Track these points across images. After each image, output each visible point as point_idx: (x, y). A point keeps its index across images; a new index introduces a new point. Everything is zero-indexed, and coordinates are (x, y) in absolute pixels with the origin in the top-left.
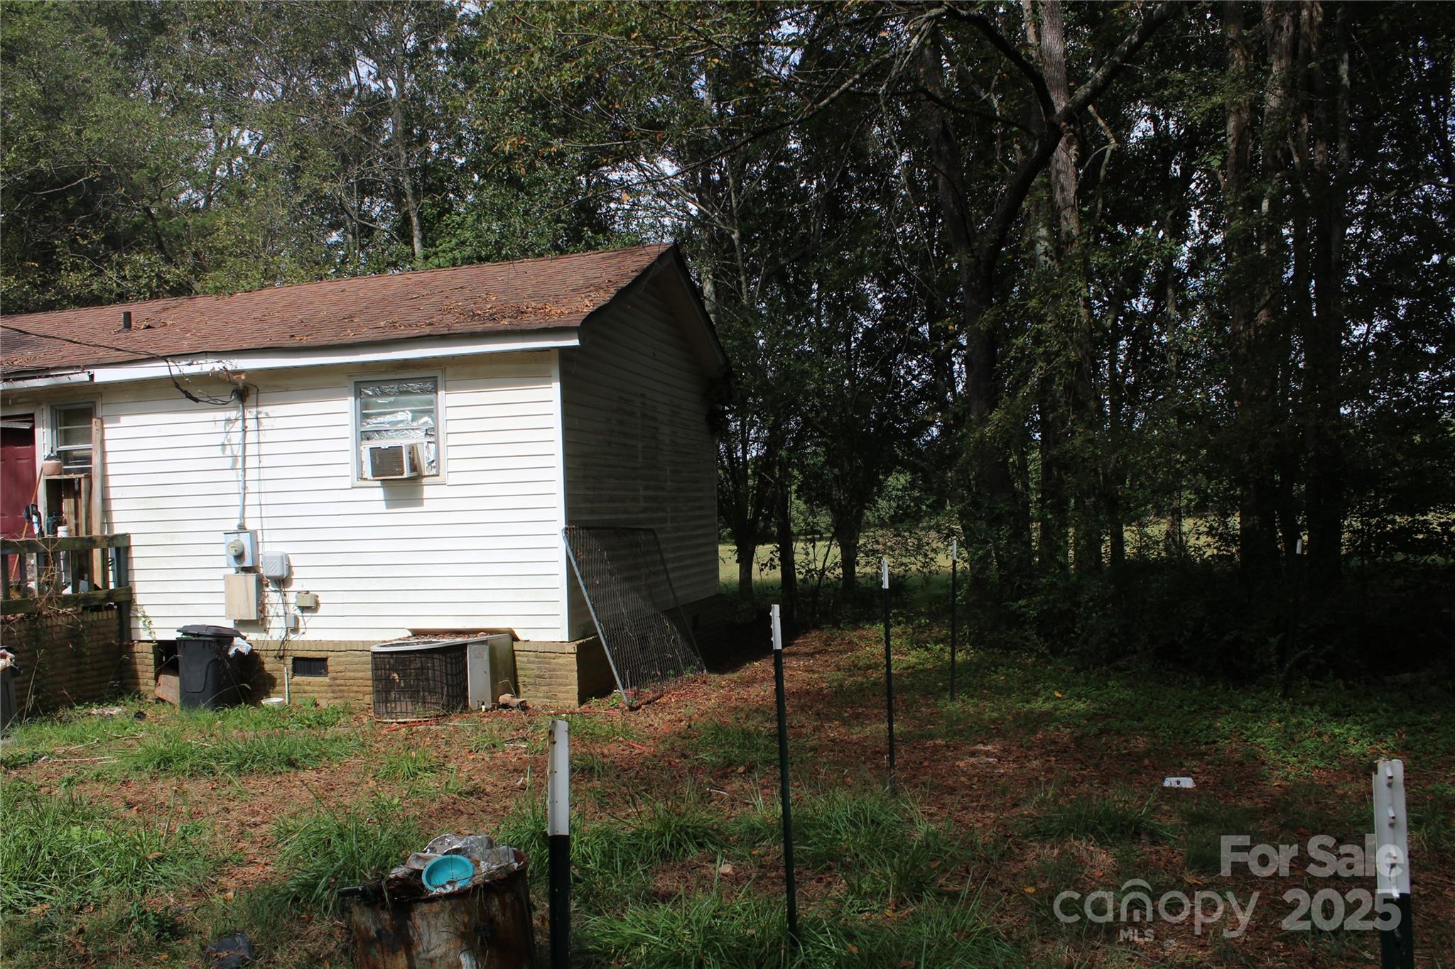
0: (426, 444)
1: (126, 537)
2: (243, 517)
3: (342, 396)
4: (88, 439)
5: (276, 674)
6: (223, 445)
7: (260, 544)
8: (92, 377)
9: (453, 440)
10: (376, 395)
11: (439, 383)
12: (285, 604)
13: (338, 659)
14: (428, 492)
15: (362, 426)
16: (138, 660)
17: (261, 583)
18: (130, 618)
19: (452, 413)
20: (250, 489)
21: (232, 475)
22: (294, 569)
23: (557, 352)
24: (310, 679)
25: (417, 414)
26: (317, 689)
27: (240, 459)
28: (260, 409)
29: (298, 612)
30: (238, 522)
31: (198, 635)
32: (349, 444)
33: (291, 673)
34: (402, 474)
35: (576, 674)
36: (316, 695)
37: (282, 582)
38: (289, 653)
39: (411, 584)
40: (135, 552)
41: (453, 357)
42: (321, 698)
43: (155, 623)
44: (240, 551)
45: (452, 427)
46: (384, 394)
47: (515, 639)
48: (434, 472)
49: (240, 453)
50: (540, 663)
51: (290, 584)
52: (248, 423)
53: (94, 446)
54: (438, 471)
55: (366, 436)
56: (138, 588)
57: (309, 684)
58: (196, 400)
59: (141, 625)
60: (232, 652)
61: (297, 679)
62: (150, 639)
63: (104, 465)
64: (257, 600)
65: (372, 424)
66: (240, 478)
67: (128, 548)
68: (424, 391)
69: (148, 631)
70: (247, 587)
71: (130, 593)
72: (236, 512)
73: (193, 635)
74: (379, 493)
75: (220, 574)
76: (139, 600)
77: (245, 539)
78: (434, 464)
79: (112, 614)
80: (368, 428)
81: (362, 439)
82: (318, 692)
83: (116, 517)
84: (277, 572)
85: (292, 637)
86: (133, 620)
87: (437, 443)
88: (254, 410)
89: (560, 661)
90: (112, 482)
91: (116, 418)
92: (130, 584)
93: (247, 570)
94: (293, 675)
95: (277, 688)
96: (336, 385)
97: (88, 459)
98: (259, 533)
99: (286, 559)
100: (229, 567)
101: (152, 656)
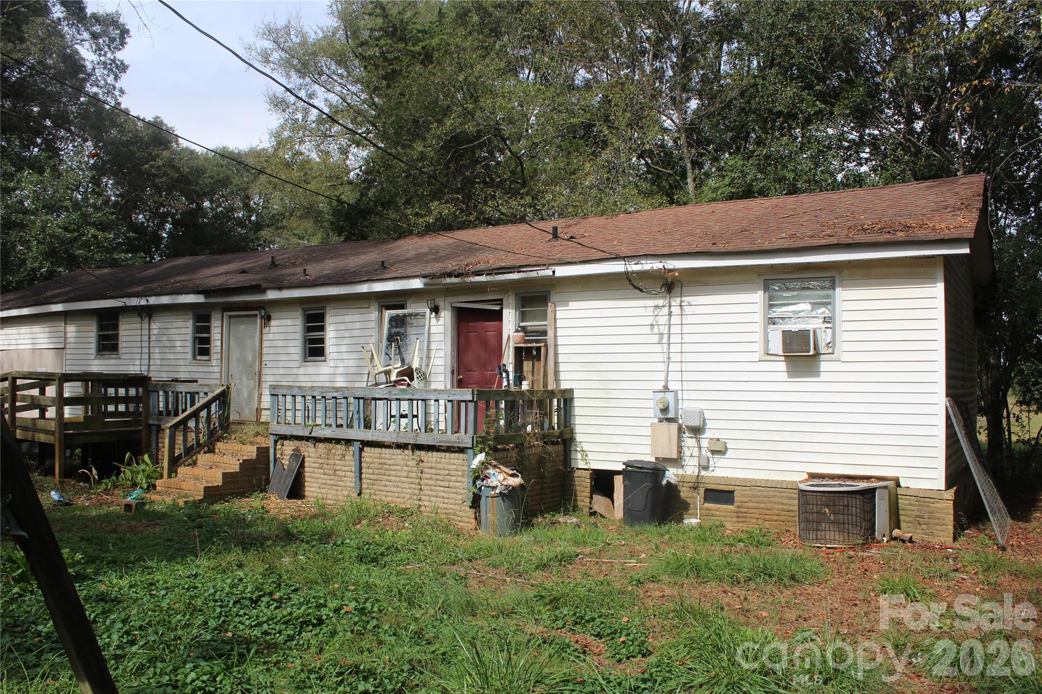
0: (824, 329)
1: (571, 391)
2: (667, 381)
3: (753, 290)
4: (544, 317)
5: (688, 500)
6: (652, 325)
7: (680, 402)
8: (554, 272)
9: (846, 326)
10: (781, 290)
11: (837, 282)
12: (700, 447)
13: (743, 493)
14: (824, 366)
15: (769, 313)
16: (577, 483)
17: (680, 430)
18: (570, 451)
19: (847, 306)
20: (673, 359)
21: (658, 348)
22: (707, 421)
23: (942, 258)
24: (719, 506)
25: (816, 305)
26: (724, 514)
27: (666, 337)
28: (683, 299)
29: (709, 454)
30: (663, 383)
31: (641, 468)
32: (758, 327)
33: (703, 500)
34: (809, 352)
35: (952, 517)
36: (723, 519)
37: (697, 431)
38: (702, 485)
39: (807, 438)
40: (576, 403)
41: (850, 261)
42: (727, 521)
43: (591, 456)
44: (666, 405)
45: (846, 316)
46: (788, 289)
47: (898, 485)
48: (830, 350)
49: (666, 332)
50: (919, 506)
51: (704, 433)
52: (672, 309)
53: (547, 324)
54: (834, 350)
55: (772, 321)
56: (578, 429)
57: (717, 510)
58: (641, 291)
59: (579, 456)
60: (664, 482)
61: (707, 505)
62: (586, 467)
63: (556, 336)
64: (678, 443)
65: (778, 312)
66: (665, 351)
67: (572, 399)
68: (823, 288)
69: (584, 462)
70: (669, 433)
71: (572, 432)
72: (662, 376)
73: (637, 467)
74: (782, 366)
75: (648, 422)
76: (579, 438)
77: (670, 397)
78: (830, 345)
79: (561, 447)
80: (773, 315)
81: (769, 324)
82: (724, 516)
83: (562, 376)
84: (696, 423)
85: (703, 473)
86: (573, 453)
87: (833, 329)
88: (678, 300)
89: (938, 505)
90: (561, 350)
91: (565, 303)
92: (572, 426)
93: (669, 420)
94: (704, 502)
95: (690, 512)
96: (747, 282)
97: (544, 333)
98: (680, 393)
99: (701, 413)
100: (655, 417)
101: (589, 481)
